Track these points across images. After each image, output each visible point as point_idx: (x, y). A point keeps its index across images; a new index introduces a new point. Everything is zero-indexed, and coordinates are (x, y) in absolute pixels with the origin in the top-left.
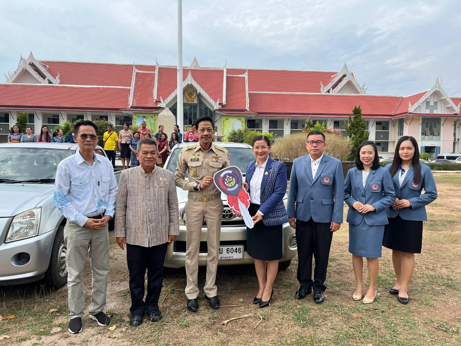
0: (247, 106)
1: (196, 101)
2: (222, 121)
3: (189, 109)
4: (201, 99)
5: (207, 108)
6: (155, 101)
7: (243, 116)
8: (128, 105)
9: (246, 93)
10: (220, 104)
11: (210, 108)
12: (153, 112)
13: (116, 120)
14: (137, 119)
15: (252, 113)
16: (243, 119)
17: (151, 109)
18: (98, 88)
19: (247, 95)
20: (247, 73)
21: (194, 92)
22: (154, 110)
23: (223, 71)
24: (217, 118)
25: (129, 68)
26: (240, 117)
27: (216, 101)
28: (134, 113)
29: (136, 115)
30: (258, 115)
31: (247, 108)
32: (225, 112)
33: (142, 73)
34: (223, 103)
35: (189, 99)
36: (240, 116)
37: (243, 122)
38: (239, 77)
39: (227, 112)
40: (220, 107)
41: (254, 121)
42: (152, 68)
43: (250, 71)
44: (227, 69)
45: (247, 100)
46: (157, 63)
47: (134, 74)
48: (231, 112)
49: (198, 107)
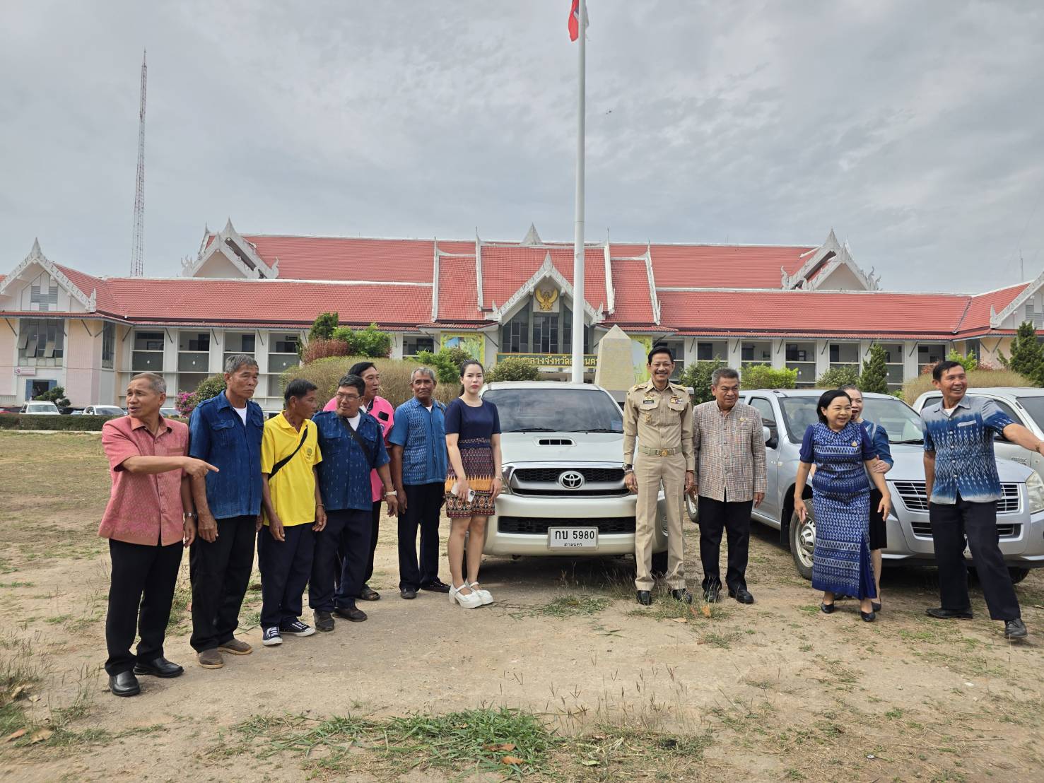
0: (655, 315)
1: (556, 309)
3: (544, 323)
4: (567, 306)
6: (479, 309)
7: (650, 336)
8: (430, 317)
9: (651, 291)
10: (603, 313)
12: (479, 330)
13: (404, 345)
14: (447, 344)
15: (669, 329)
17: (473, 324)
18: (367, 286)
19: (654, 296)
20: (649, 253)
21: (552, 292)
22: (478, 326)
23: (602, 251)
24: (597, 339)
27: (596, 308)
28: (442, 332)
29: (445, 335)
31: (656, 319)
33: (449, 258)
34: (609, 310)
35: (542, 305)
36: (643, 336)
38: (634, 261)
40: (604, 318)
42: (470, 246)
43: (653, 248)
44: (611, 246)
45: (653, 304)
46: (478, 238)
47: (436, 259)
49: (561, 320)
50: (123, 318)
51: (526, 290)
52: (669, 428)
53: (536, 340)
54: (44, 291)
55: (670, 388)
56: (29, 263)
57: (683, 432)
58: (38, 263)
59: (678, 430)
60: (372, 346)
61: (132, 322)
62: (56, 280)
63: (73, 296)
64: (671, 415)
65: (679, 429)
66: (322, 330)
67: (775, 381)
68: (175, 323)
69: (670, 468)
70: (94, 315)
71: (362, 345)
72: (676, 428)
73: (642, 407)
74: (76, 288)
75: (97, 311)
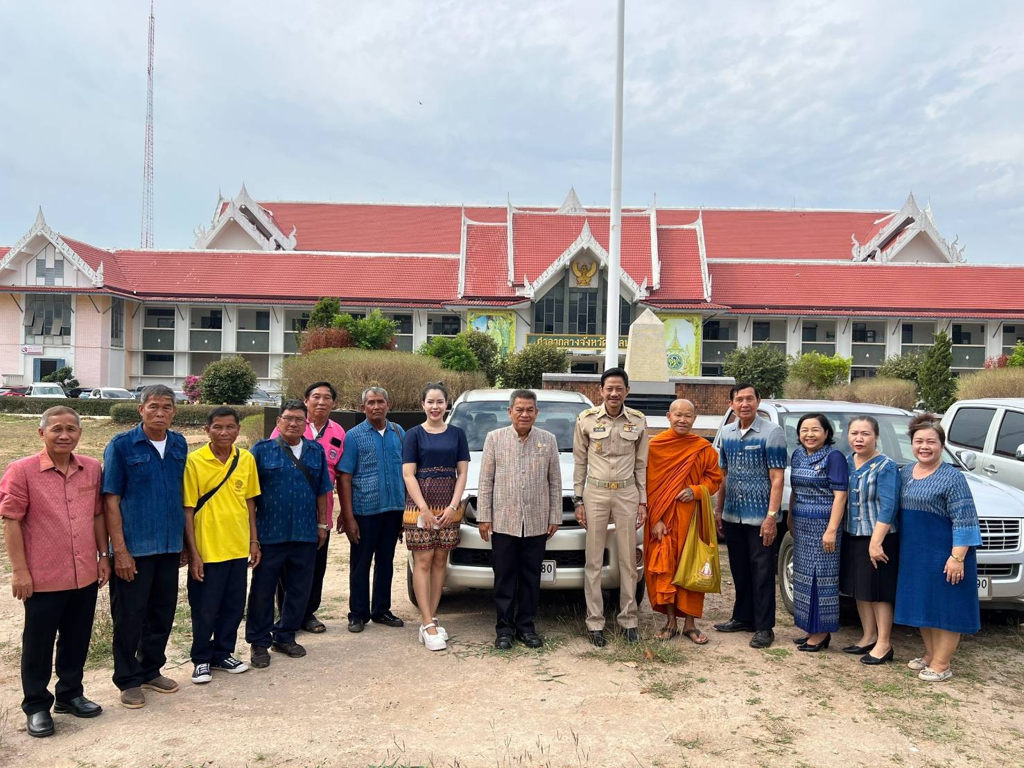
0: (705, 291)
1: (594, 284)
3: (580, 299)
6: (510, 285)
7: (699, 314)
8: (456, 293)
9: (702, 264)
10: (647, 288)
11: (624, 297)
12: (508, 307)
13: (428, 323)
14: (474, 322)
15: (720, 307)
16: (699, 321)
17: (504, 301)
18: (390, 258)
19: (704, 269)
20: (700, 221)
21: (591, 265)
22: (509, 303)
23: (648, 219)
26: (693, 316)
27: (640, 283)
28: (469, 309)
29: (472, 313)
30: (736, 311)
31: (707, 294)
32: (657, 305)
33: (478, 227)
34: (654, 285)
35: (580, 280)
36: (691, 314)
37: (697, 327)
38: (682, 230)
39: (663, 305)
40: (648, 294)
41: (717, 323)
42: (500, 213)
43: (707, 214)
44: (658, 213)
45: (704, 278)
46: (510, 204)
47: (464, 228)
48: (672, 306)
49: (599, 296)
50: (132, 293)
51: (562, 263)
52: (619, 458)
53: (572, 318)
54: (50, 264)
55: (624, 415)
56: (33, 235)
57: (637, 461)
58: (42, 235)
59: (630, 460)
60: (374, 335)
61: (142, 298)
62: (61, 253)
63: (79, 270)
64: (623, 444)
65: (633, 458)
66: (321, 316)
67: (827, 370)
68: (185, 299)
69: (620, 503)
70: (100, 290)
71: (363, 334)
72: (630, 458)
73: (592, 436)
74: (82, 262)
75: (105, 286)
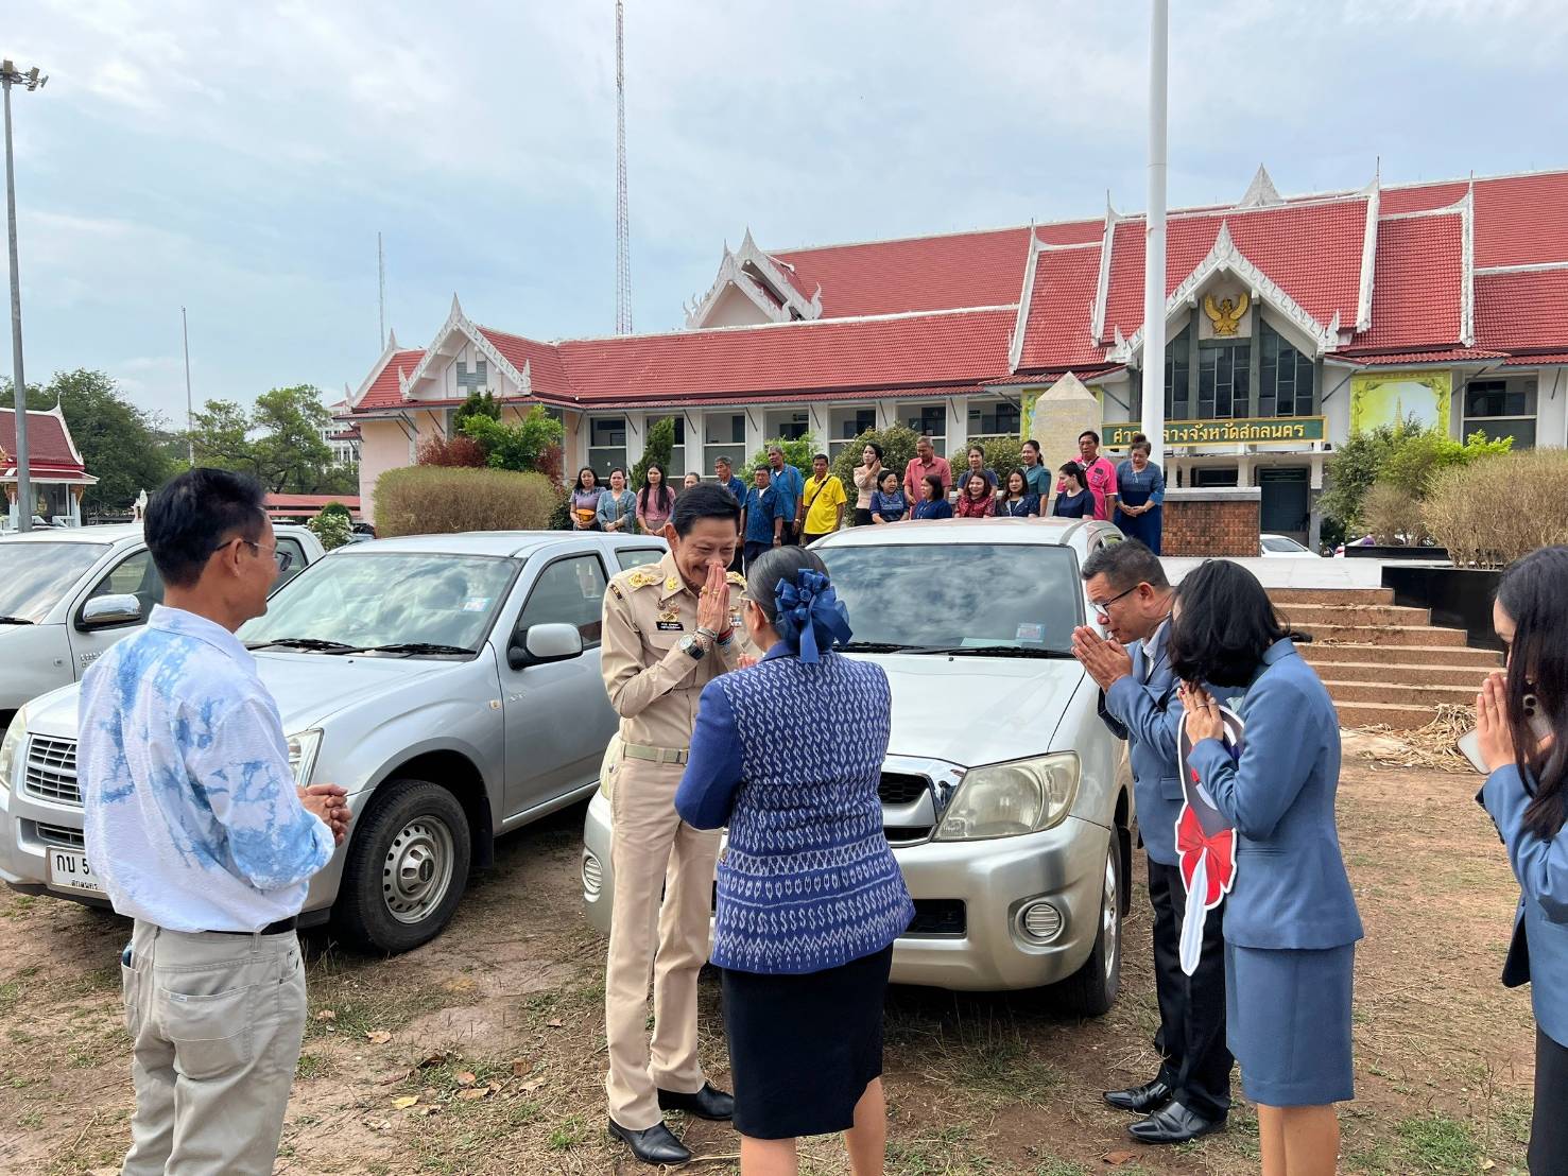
0: (1463, 328)
1: (1245, 330)
2: (1353, 394)
3: (1219, 359)
4: (1268, 321)
5: (1289, 352)
6: (1095, 344)
7: (1446, 370)
8: (1005, 363)
9: (1465, 276)
10: (1341, 332)
11: (1302, 351)
12: (1088, 382)
13: (970, 418)
14: (1030, 410)
15: (1488, 354)
16: (1446, 383)
17: (1083, 372)
18: (919, 318)
19: (1468, 286)
20: (1469, 198)
21: (1238, 298)
22: (1091, 374)
23: (1363, 205)
24: (1330, 384)
25: (1015, 240)
26: (1433, 374)
27: (1326, 324)
28: (1025, 390)
29: (1030, 397)
30: (1513, 360)
32: (1363, 360)
33: (1056, 253)
34: (1357, 324)
35: (1218, 325)
36: (1430, 371)
37: (1442, 394)
38: (1434, 218)
39: (1373, 360)
40: (1346, 341)
41: (1500, 385)
42: (1094, 229)
43: (1481, 188)
44: (1382, 194)
45: (1463, 305)
46: (1111, 211)
47: (1033, 258)
48: (1390, 359)
49: (1255, 351)
50: (573, 401)
51: (1180, 299)
53: (1204, 394)
54: (472, 369)
56: (449, 330)
58: (459, 330)
61: (584, 406)
62: (481, 351)
63: (502, 373)
68: (636, 404)
70: (528, 399)
74: (506, 362)
75: (533, 393)
